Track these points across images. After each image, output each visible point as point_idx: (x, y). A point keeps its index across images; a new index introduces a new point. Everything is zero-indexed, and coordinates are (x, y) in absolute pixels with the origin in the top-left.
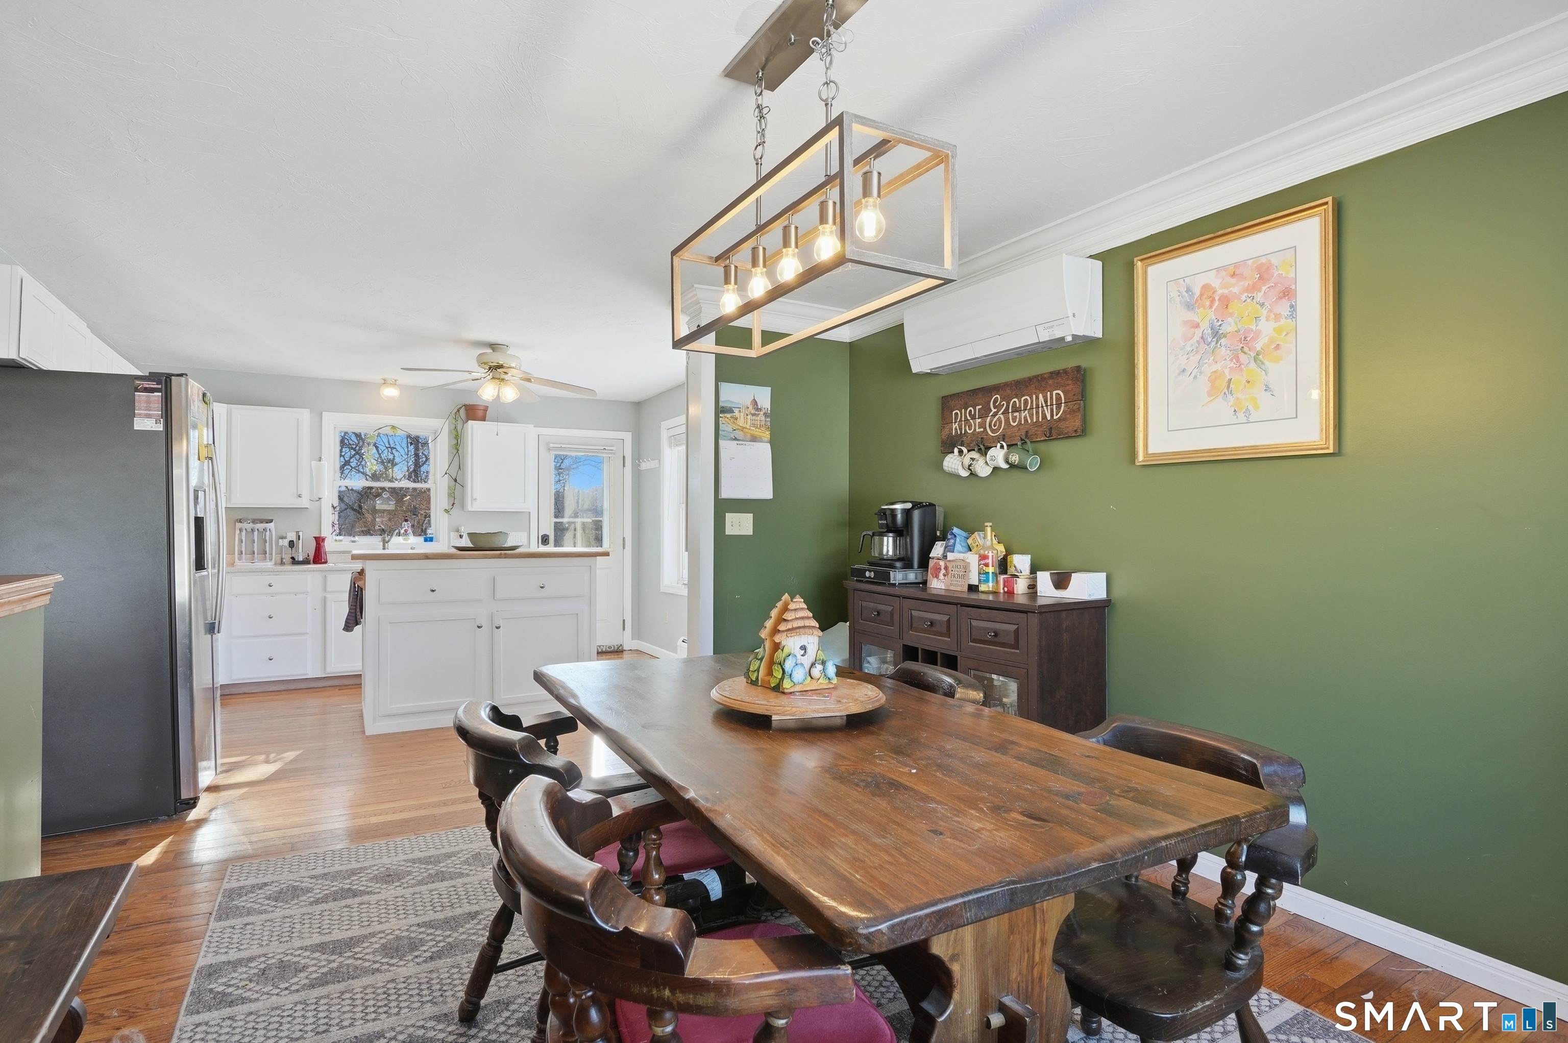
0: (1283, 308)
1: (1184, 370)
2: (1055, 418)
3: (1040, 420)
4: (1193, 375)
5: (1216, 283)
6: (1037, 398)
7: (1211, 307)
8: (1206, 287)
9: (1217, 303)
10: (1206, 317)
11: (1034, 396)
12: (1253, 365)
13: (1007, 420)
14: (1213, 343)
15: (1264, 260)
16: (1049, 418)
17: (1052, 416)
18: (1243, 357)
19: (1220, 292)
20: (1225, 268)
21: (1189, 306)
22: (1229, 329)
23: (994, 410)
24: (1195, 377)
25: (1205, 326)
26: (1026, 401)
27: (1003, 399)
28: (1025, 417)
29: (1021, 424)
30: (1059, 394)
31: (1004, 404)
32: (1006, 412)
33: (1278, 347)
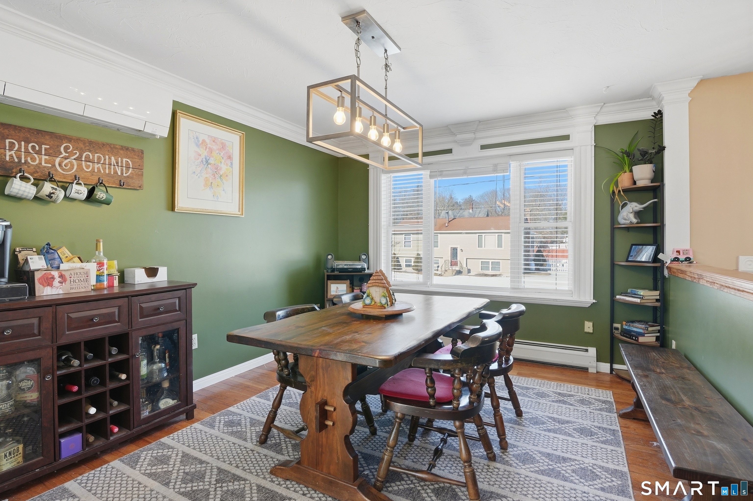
0: (229, 162)
1: (194, 172)
2: (124, 175)
3: (112, 173)
4: (198, 176)
5: (208, 141)
6: (110, 158)
7: (206, 150)
8: (204, 141)
9: (208, 150)
10: (204, 153)
11: (107, 157)
12: (219, 180)
13: (80, 166)
14: (206, 165)
15: (224, 141)
16: (119, 174)
17: (122, 173)
18: (216, 175)
19: (209, 145)
20: (211, 137)
21: (198, 145)
22: (212, 162)
23: (64, 154)
24: (199, 177)
25: (203, 156)
26: (99, 158)
27: (75, 148)
28: (98, 168)
29: (94, 171)
30: (128, 161)
31: (76, 153)
32: (79, 159)
33: (227, 176)
